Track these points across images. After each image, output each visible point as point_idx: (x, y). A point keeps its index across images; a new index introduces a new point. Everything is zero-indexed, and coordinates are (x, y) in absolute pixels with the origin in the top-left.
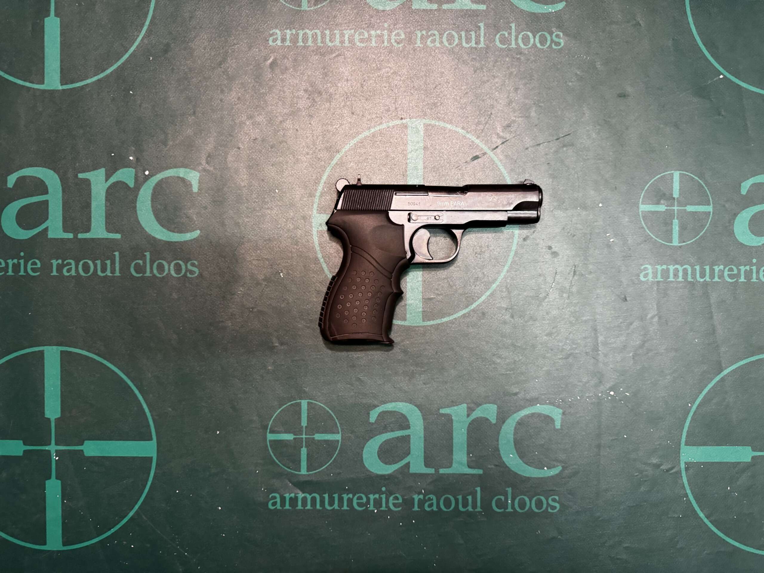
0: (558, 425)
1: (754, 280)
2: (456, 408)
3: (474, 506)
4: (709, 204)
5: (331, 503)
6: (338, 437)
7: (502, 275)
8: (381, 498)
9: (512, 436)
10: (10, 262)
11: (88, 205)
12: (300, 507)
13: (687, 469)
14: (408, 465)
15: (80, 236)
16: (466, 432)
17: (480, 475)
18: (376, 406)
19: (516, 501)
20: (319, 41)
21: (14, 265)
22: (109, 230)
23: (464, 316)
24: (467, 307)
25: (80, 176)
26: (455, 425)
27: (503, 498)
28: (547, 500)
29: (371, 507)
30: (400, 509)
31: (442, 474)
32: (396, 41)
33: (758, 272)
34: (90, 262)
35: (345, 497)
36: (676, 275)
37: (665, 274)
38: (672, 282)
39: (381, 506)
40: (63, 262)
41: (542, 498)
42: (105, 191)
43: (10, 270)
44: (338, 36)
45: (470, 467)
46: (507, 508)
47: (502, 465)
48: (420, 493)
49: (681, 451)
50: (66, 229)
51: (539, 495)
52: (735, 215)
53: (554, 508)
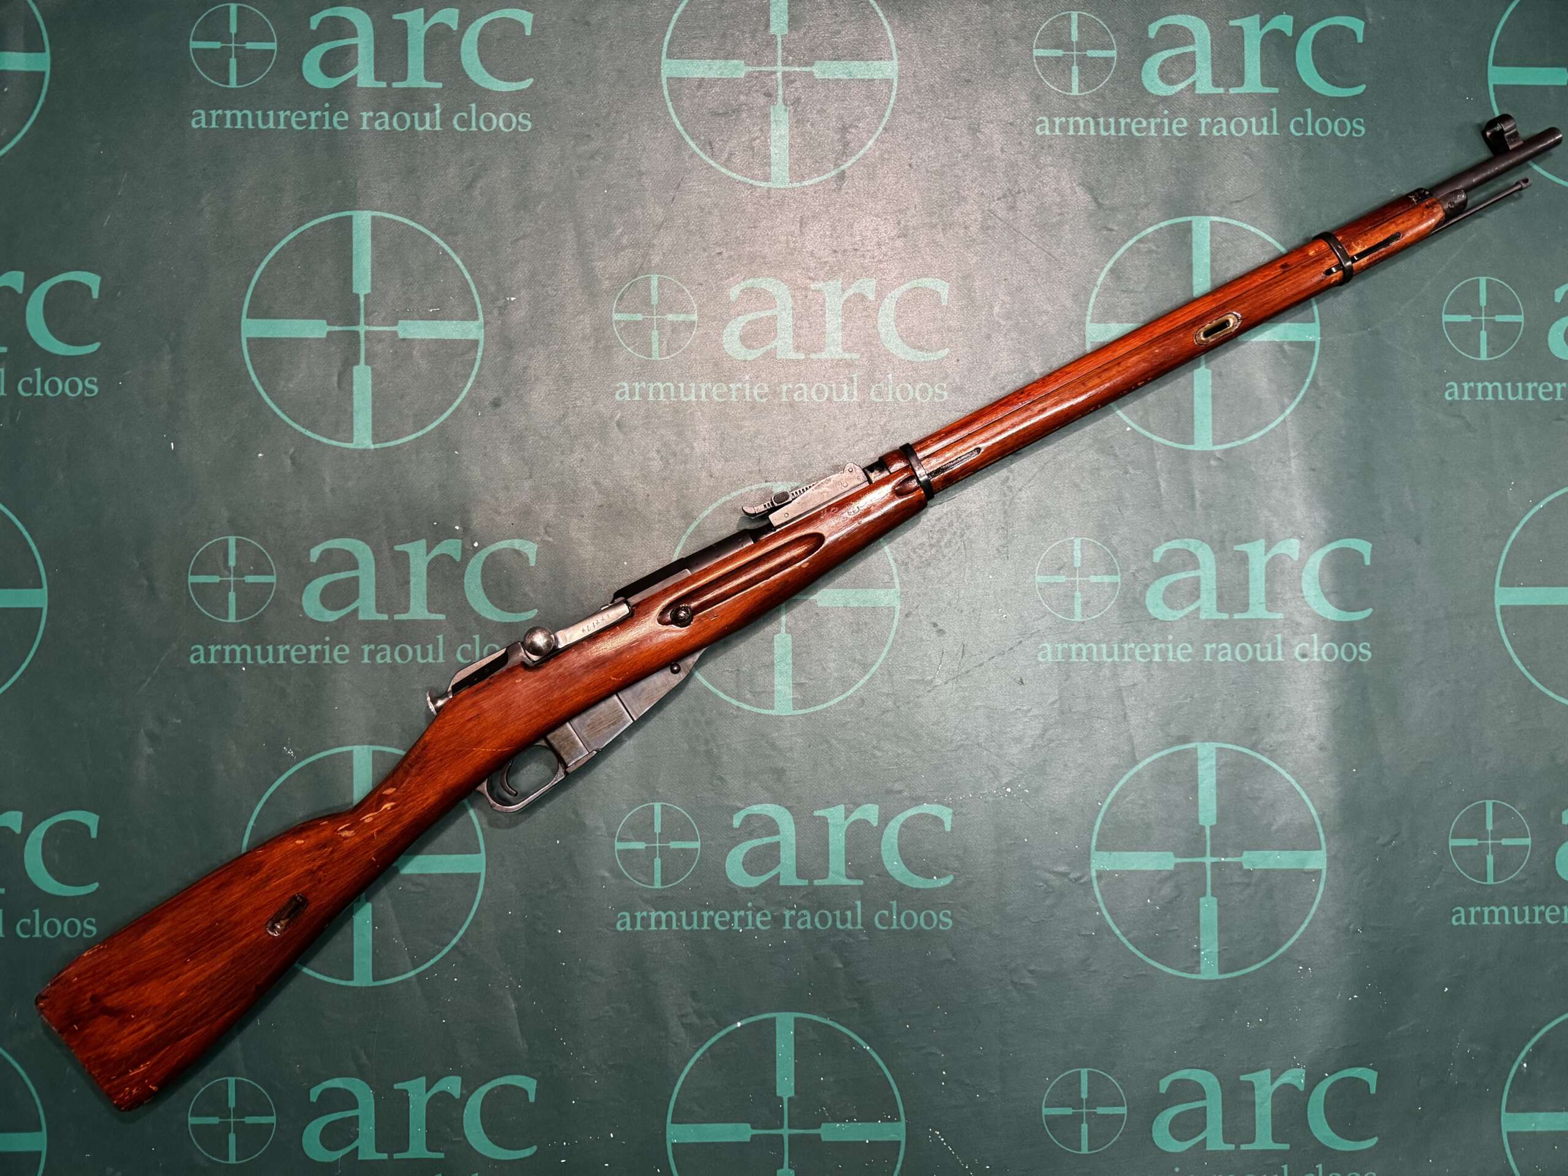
0: (948, 828)
1: (1171, 659)
2: (832, 809)
3: (854, 923)
4: (1116, 574)
5: (690, 923)
6: (697, 845)
7: (884, 655)
8: (746, 916)
9: (896, 841)
10: (313, 648)
11: (408, 582)
12: (653, 928)
13: (1100, 876)
14: (777, 877)
15: (397, 617)
16: (843, 838)
17: (859, 887)
18: (739, 809)
19: (903, 917)
20: (672, 394)
21: (317, 651)
22: (429, 611)
23: (840, 703)
24: (844, 693)
25: (397, 548)
26: (831, 829)
27: (886, 912)
28: (938, 915)
29: (736, 925)
30: (769, 927)
31: (817, 886)
32: (758, 394)
33: (1175, 651)
34: (409, 648)
35: (705, 914)
36: (1079, 655)
37: (1067, 654)
38: (1076, 662)
39: (747, 926)
40: (376, 647)
41: (932, 913)
42: (426, 564)
43: (313, 656)
44: (693, 391)
45: (849, 877)
46: (891, 924)
47: (885, 874)
48: (793, 908)
49: (1092, 856)
50: (379, 610)
51: (927, 909)
52: (1147, 586)
53: (945, 924)
